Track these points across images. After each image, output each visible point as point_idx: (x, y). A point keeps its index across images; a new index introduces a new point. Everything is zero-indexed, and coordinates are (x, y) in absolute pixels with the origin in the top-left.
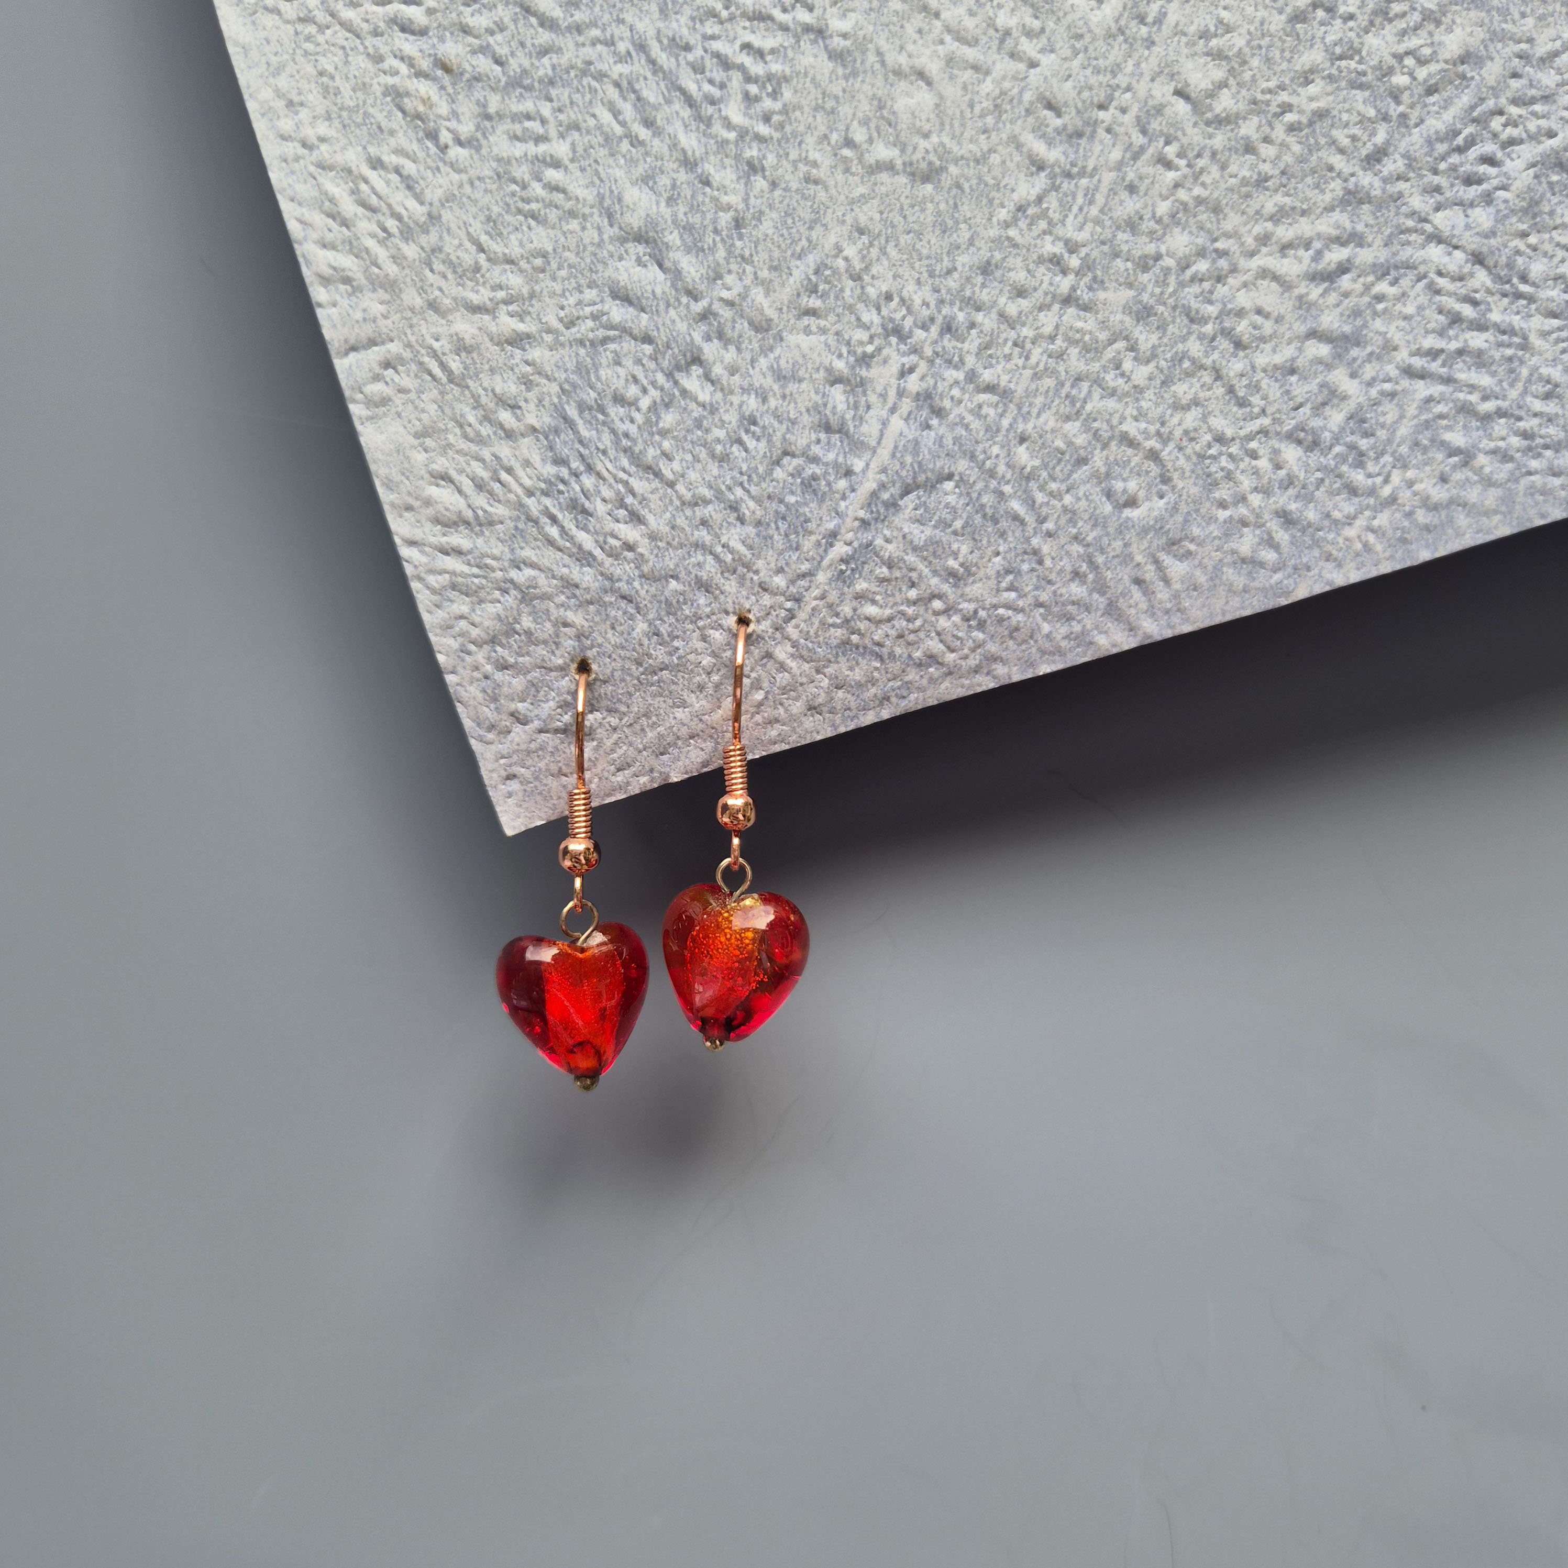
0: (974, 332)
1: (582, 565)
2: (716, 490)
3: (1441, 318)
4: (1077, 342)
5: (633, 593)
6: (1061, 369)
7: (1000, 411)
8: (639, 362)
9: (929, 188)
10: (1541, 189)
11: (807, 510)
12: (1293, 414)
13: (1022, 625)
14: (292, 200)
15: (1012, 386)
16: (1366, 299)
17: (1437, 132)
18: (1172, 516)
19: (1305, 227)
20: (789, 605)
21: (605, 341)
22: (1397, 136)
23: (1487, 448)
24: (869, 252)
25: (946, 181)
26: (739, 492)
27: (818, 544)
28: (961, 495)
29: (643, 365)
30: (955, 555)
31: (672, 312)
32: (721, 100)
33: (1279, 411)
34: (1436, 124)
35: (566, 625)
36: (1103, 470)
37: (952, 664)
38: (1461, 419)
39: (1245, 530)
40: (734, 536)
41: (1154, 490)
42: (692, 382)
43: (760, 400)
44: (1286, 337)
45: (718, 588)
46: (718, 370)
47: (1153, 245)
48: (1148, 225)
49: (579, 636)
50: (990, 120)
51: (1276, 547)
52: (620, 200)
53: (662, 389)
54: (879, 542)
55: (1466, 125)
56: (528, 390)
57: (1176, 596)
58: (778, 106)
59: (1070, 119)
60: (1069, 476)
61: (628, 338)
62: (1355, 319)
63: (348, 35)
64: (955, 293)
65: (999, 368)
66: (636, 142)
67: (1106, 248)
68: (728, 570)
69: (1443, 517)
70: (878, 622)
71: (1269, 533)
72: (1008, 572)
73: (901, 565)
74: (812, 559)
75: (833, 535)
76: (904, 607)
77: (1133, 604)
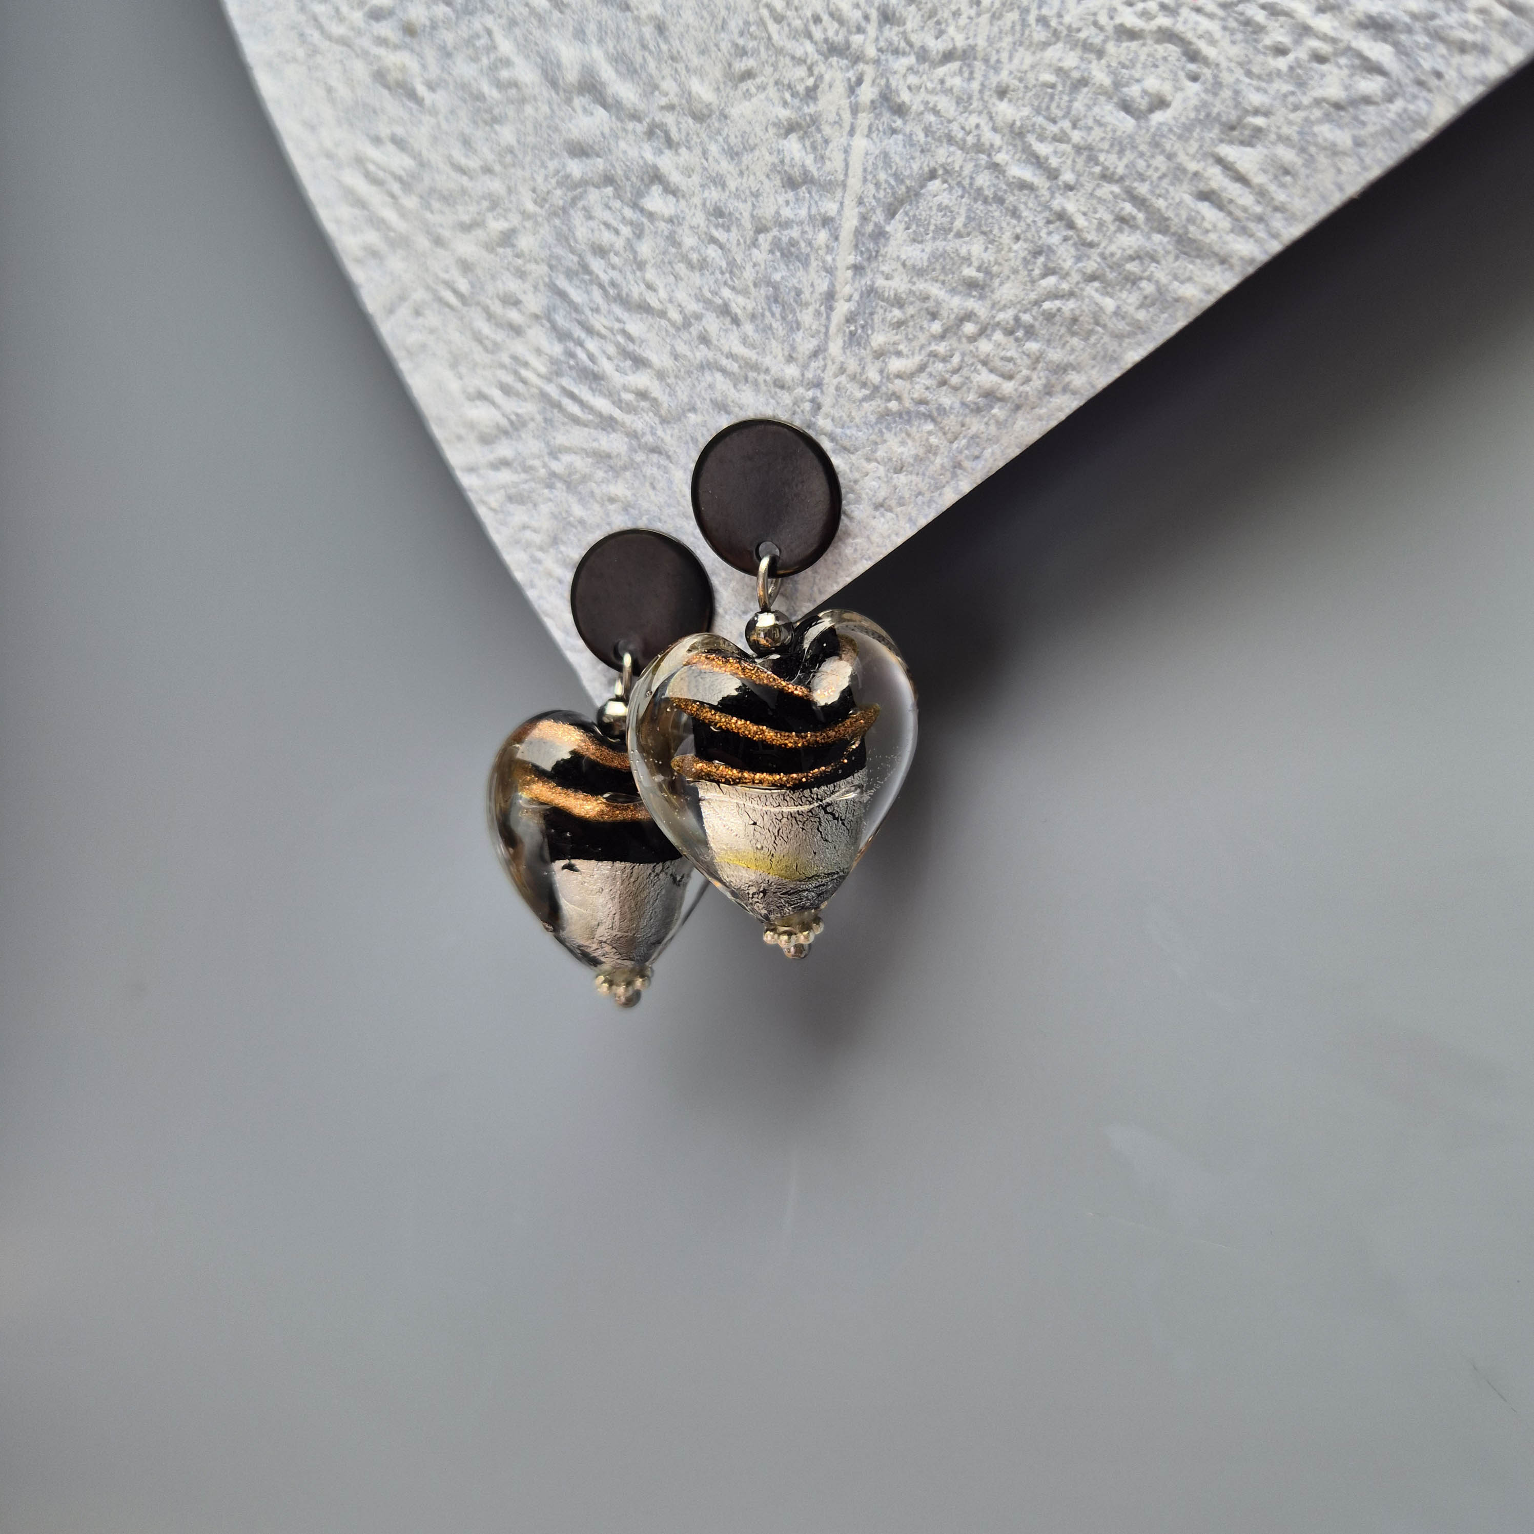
1: (609, 434)
2: (704, 302)
5: (659, 442)
7: (966, 75)
8: (606, 207)
11: (796, 282)
13: (1077, 312)
15: (971, 42)
18: (1215, 94)
20: (810, 394)
21: (574, 201)
26: (726, 293)
27: (818, 313)
28: (951, 189)
29: (610, 208)
30: (968, 261)
31: (622, 144)
35: (612, 500)
36: (1107, 81)
37: (1015, 395)
40: (735, 341)
41: (1182, 75)
42: (655, 201)
43: (720, 188)
45: (735, 404)
46: (675, 178)
51: (1379, 69)
52: (559, 66)
53: (631, 223)
54: (880, 282)
56: (524, 281)
57: (1264, 193)
60: (1069, 108)
61: (592, 189)
63: (342, 48)
65: (952, 30)
68: (739, 380)
70: (911, 376)
72: (1037, 253)
73: (911, 299)
74: (818, 332)
75: (830, 296)
76: (933, 347)
77: (1209, 227)
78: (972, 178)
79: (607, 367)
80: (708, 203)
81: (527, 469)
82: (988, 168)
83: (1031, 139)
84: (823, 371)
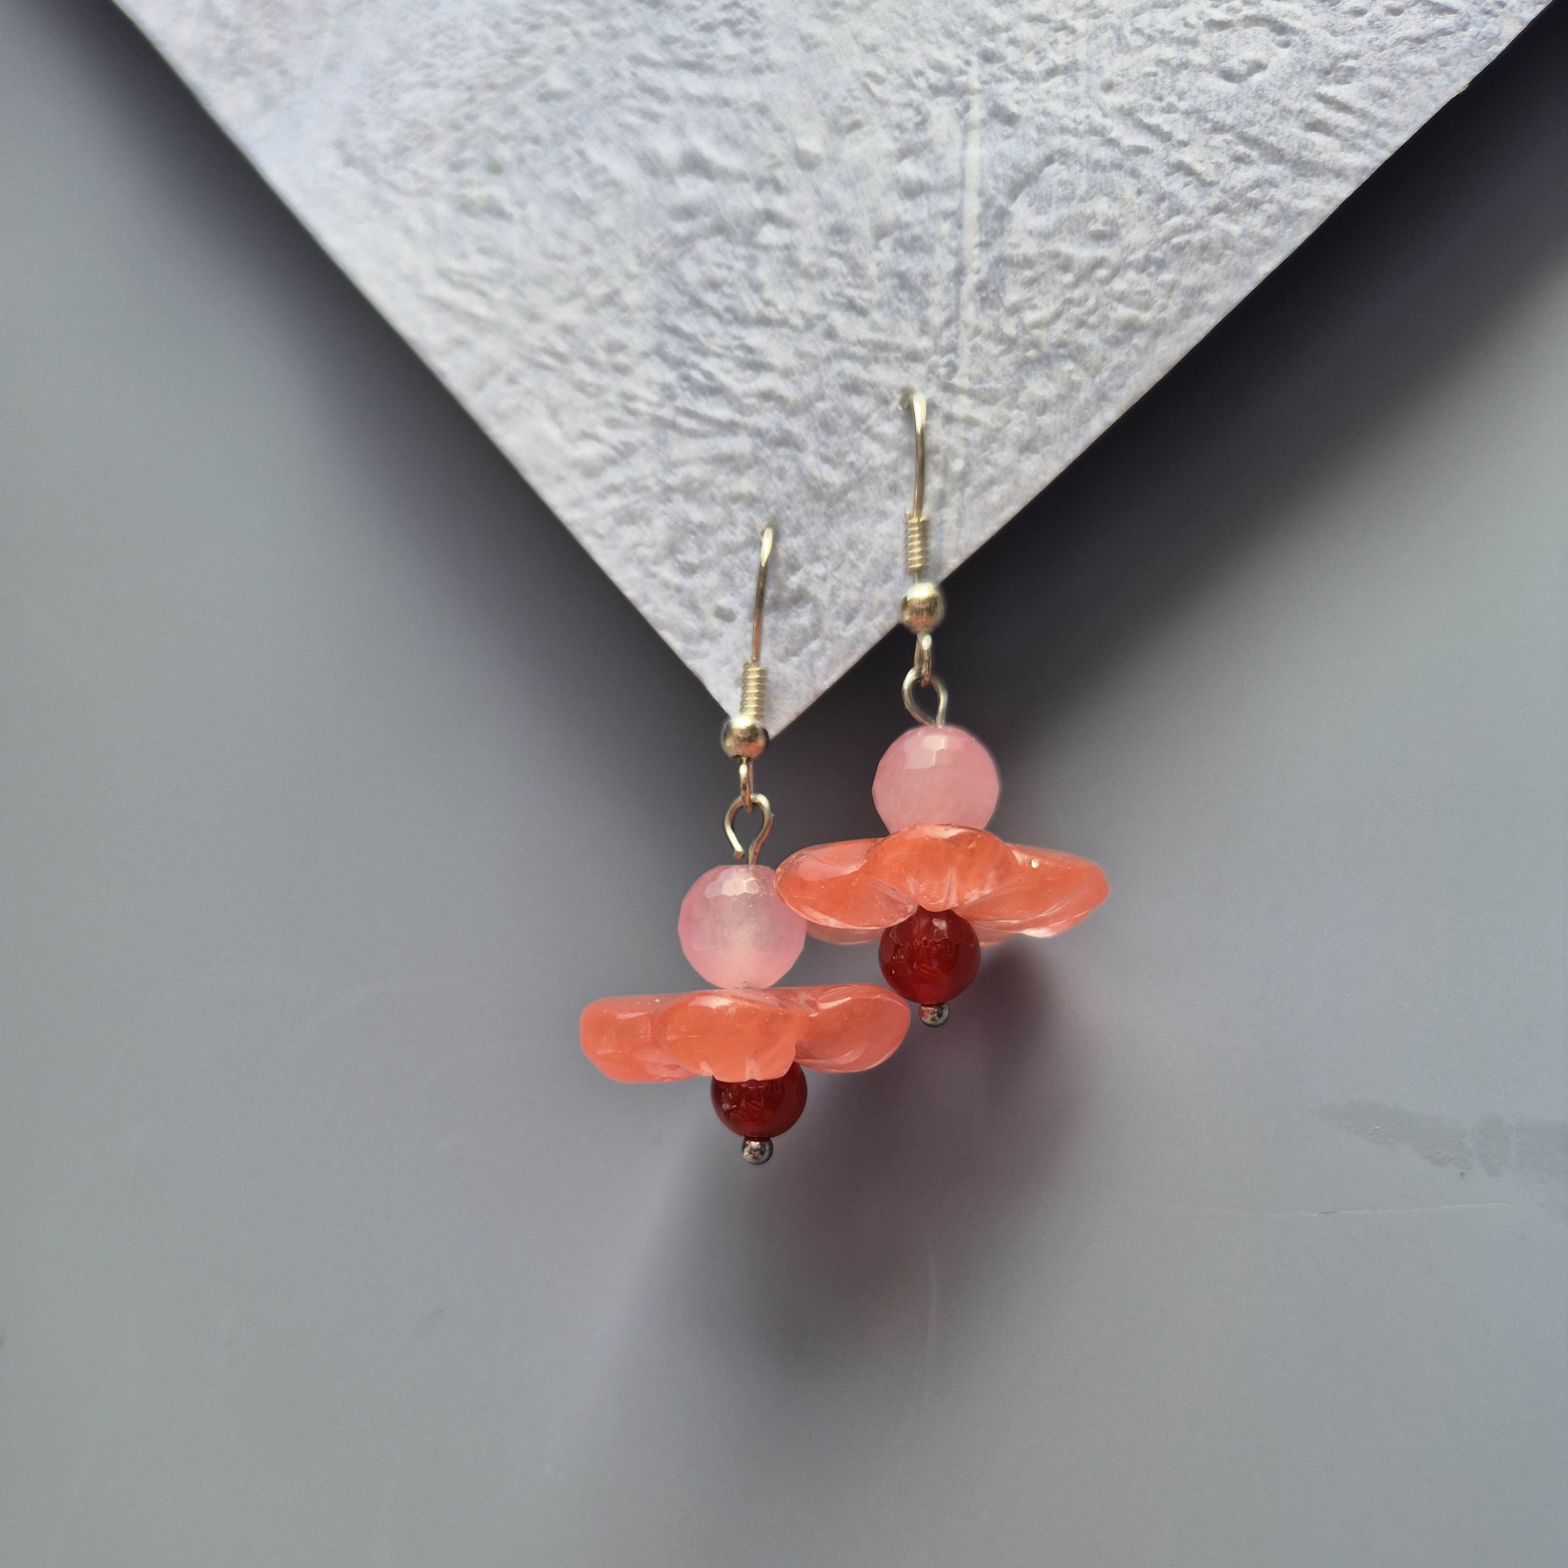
0: (1011, 47)
1: (729, 438)
2: (827, 303)
5: (786, 434)
7: (1071, 83)
8: (717, 251)
13: (1206, 240)
15: (1071, 59)
18: (1307, 52)
21: (682, 254)
26: (850, 291)
28: (1070, 167)
29: (721, 252)
30: (1094, 218)
36: (1206, 61)
37: (1153, 323)
40: (863, 330)
41: (1273, 45)
42: (768, 235)
43: (835, 212)
45: (867, 383)
46: (789, 215)
53: (744, 258)
54: (1008, 251)
56: (630, 329)
60: (1173, 87)
61: (700, 241)
64: (978, 34)
65: (1051, 55)
68: (869, 361)
70: (1047, 324)
73: (1041, 259)
74: (948, 306)
75: (959, 273)
76: (1068, 295)
77: (1321, 150)
78: (1088, 155)
79: (725, 379)
80: (824, 226)
81: (639, 490)
82: (1103, 144)
83: (1142, 116)
84: (957, 337)
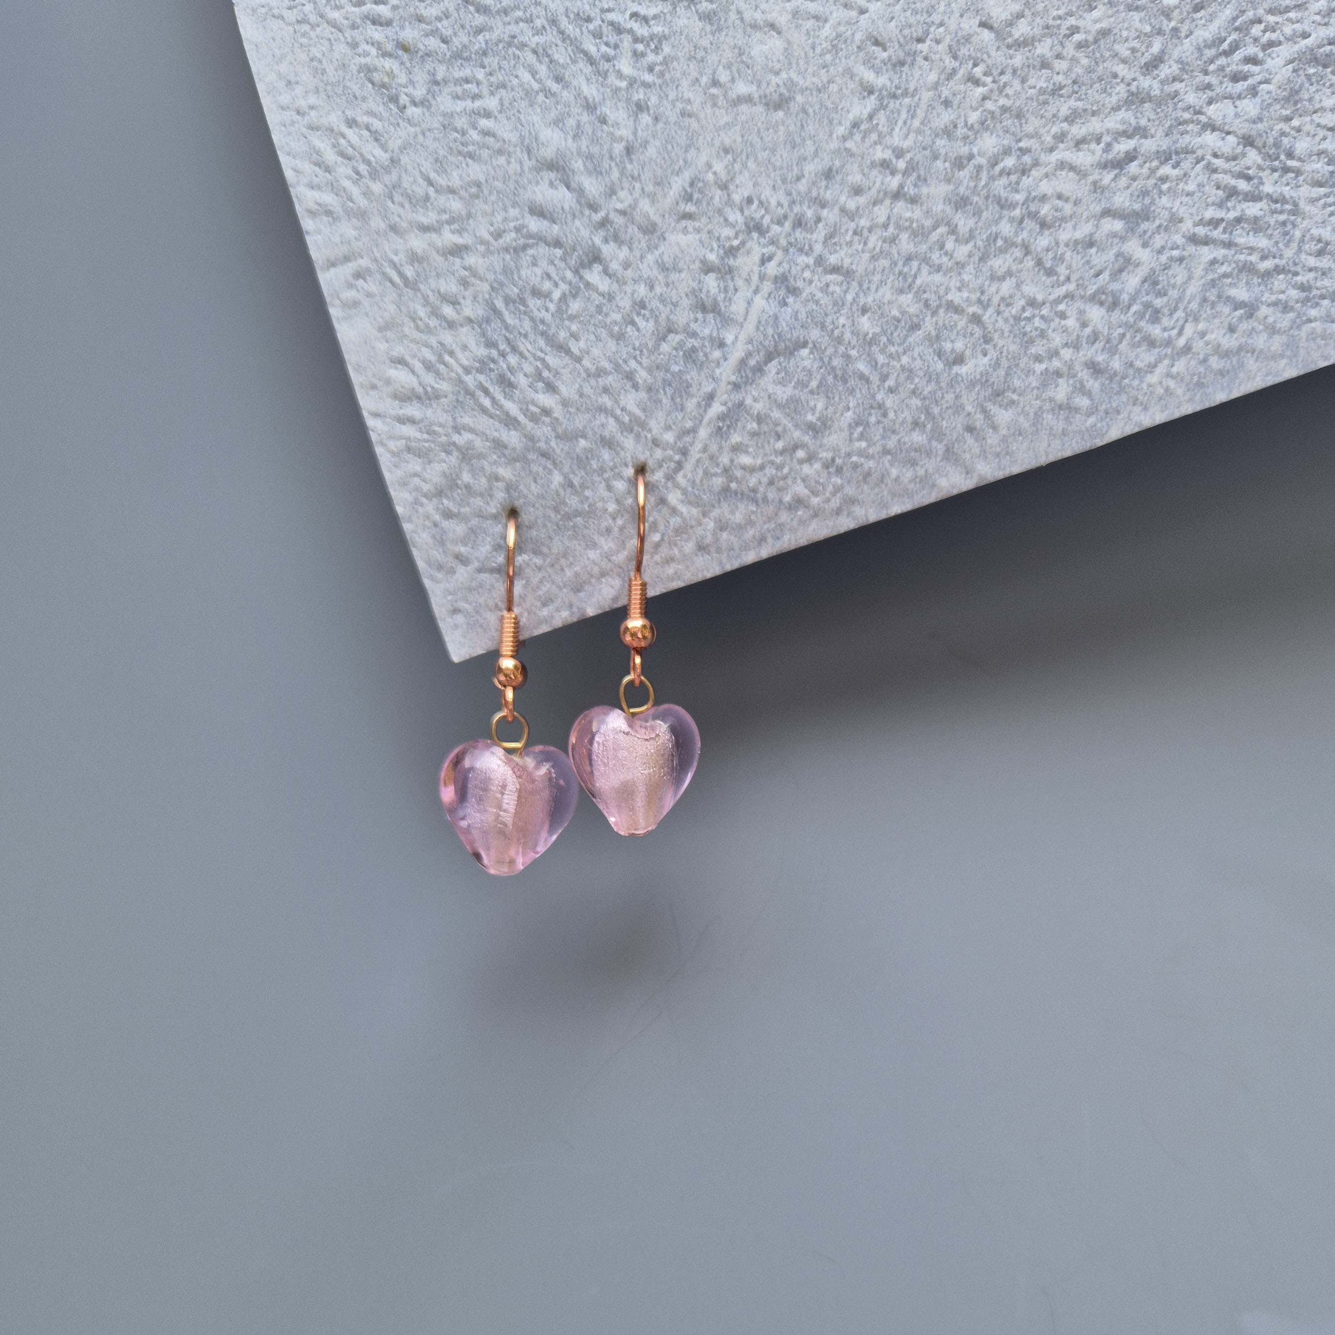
0: (820, 225)
1: (509, 429)
3: (1220, 193)
4: (907, 229)
6: (894, 251)
8: (552, 262)
9: (780, 114)
10: (1300, 81)
11: (688, 377)
12: (1093, 280)
14: (289, 154)
16: (1152, 181)
17: (1205, 41)
19: (1095, 125)
20: (677, 458)
22: (1170, 46)
23: (1269, 301)
24: (733, 167)
25: (794, 107)
26: (633, 364)
27: (698, 405)
28: (815, 359)
29: (555, 265)
30: (813, 409)
31: (577, 222)
32: (614, 58)
33: (1081, 278)
34: (1204, 34)
35: (497, 478)
36: (934, 333)
37: (816, 507)
38: (1244, 277)
39: (1060, 381)
40: (631, 401)
42: (594, 276)
44: (1084, 217)
45: (618, 445)
46: (614, 266)
47: (966, 148)
48: (961, 131)
49: (509, 488)
50: (828, 57)
51: (1089, 394)
52: (536, 139)
54: (749, 401)
55: (1230, 34)
56: (466, 289)
57: (1004, 440)
58: (660, 58)
59: (893, 52)
61: (543, 245)
62: (1143, 199)
63: (333, 30)
64: (804, 195)
65: (842, 253)
66: (548, 93)
67: (927, 153)
68: (626, 428)
69: (1234, 362)
70: (752, 470)
71: (1081, 382)
72: (857, 424)
74: (695, 418)
77: (967, 449)
78: (830, 358)
80: (636, 295)
81: (430, 432)
82: (842, 356)
84: (691, 445)
